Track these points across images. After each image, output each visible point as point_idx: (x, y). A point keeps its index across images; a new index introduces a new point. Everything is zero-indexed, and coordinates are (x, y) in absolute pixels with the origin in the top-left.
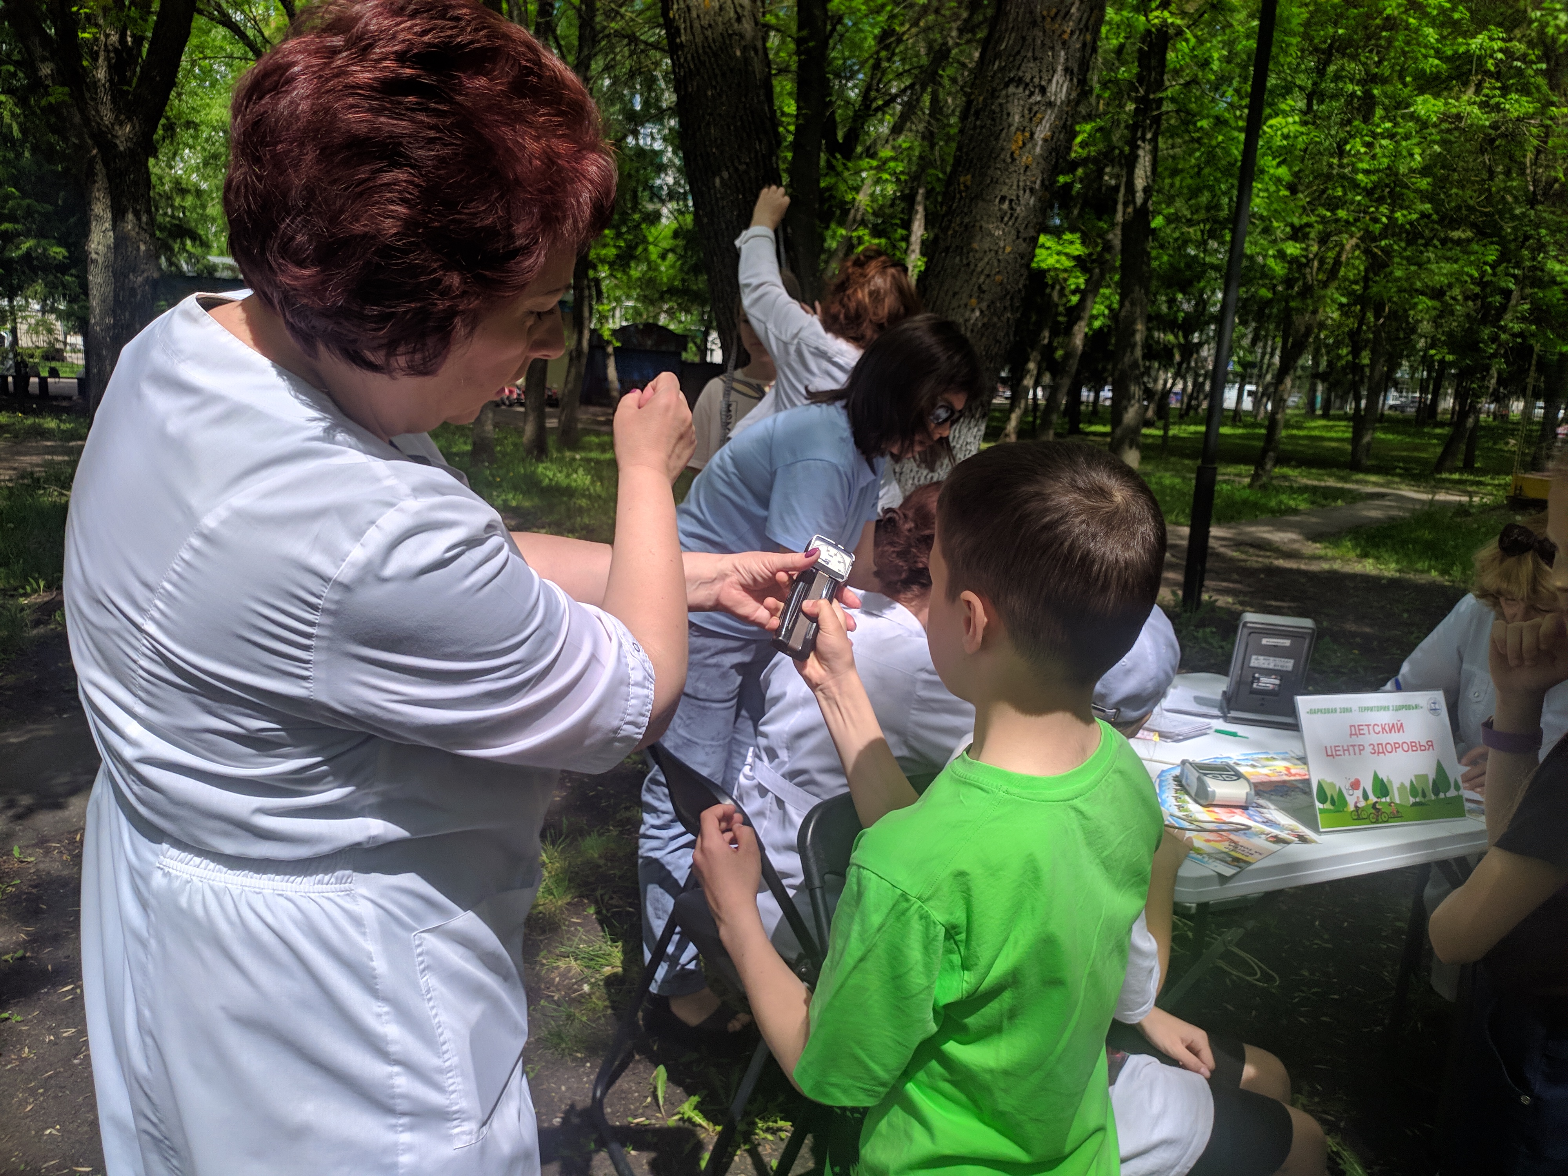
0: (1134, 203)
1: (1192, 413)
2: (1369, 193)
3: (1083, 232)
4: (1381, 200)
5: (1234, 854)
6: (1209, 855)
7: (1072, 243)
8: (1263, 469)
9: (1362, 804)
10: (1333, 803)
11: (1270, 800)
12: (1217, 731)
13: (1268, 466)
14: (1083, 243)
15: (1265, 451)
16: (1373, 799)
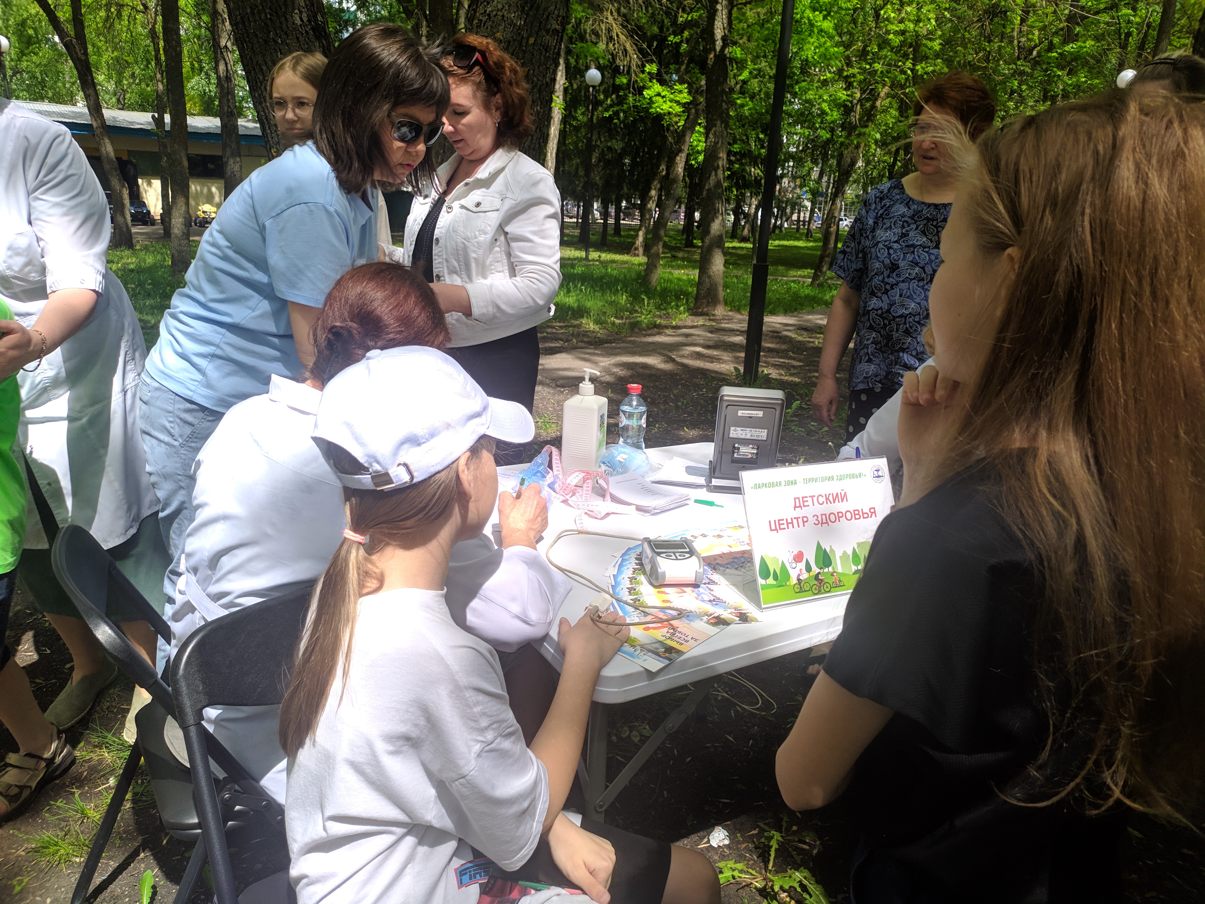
0: (715, 50)
1: (777, 231)
2: (896, 50)
3: (689, 84)
4: (905, 56)
5: (670, 643)
6: (643, 647)
7: (681, 92)
8: (821, 271)
9: (805, 576)
10: (776, 578)
11: (723, 574)
12: (696, 501)
13: (825, 269)
14: (690, 93)
15: (822, 258)
16: (815, 570)
